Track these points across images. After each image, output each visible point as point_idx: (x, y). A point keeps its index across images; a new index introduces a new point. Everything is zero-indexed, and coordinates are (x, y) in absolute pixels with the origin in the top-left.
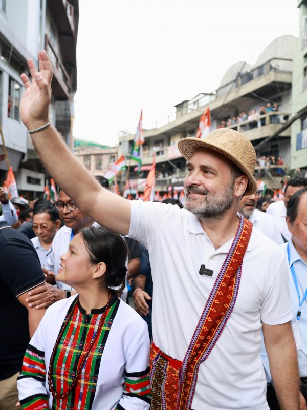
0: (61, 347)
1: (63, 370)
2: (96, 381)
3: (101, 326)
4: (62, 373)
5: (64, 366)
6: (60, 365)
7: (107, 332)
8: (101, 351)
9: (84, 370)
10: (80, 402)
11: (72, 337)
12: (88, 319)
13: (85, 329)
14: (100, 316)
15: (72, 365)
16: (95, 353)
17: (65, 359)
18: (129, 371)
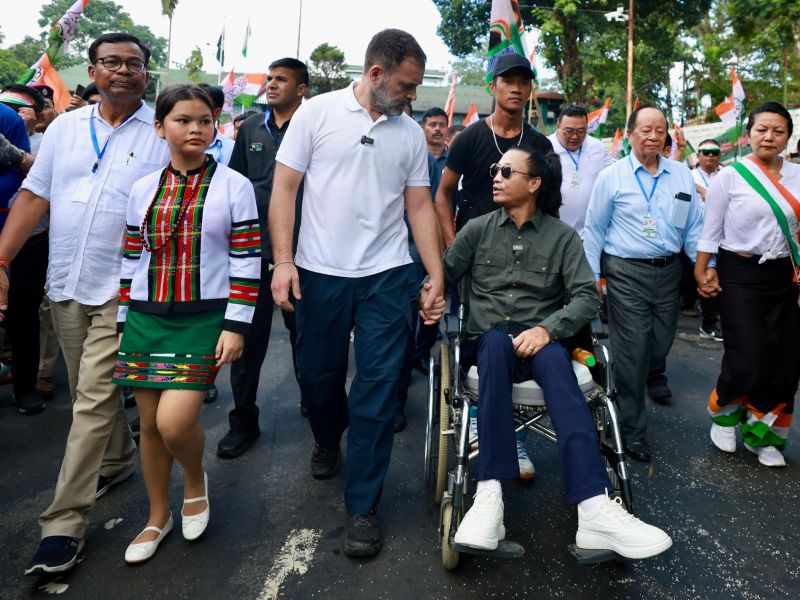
0: (156, 207)
1: (163, 227)
2: (200, 230)
3: (199, 183)
4: (162, 229)
5: (163, 223)
6: (159, 222)
7: (206, 189)
8: (203, 202)
9: (186, 222)
10: (184, 254)
11: (170, 198)
12: (185, 181)
13: (184, 188)
14: (197, 176)
15: (172, 219)
16: (196, 206)
17: (164, 217)
18: (236, 220)
